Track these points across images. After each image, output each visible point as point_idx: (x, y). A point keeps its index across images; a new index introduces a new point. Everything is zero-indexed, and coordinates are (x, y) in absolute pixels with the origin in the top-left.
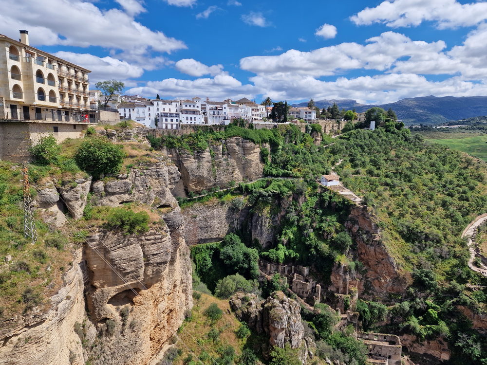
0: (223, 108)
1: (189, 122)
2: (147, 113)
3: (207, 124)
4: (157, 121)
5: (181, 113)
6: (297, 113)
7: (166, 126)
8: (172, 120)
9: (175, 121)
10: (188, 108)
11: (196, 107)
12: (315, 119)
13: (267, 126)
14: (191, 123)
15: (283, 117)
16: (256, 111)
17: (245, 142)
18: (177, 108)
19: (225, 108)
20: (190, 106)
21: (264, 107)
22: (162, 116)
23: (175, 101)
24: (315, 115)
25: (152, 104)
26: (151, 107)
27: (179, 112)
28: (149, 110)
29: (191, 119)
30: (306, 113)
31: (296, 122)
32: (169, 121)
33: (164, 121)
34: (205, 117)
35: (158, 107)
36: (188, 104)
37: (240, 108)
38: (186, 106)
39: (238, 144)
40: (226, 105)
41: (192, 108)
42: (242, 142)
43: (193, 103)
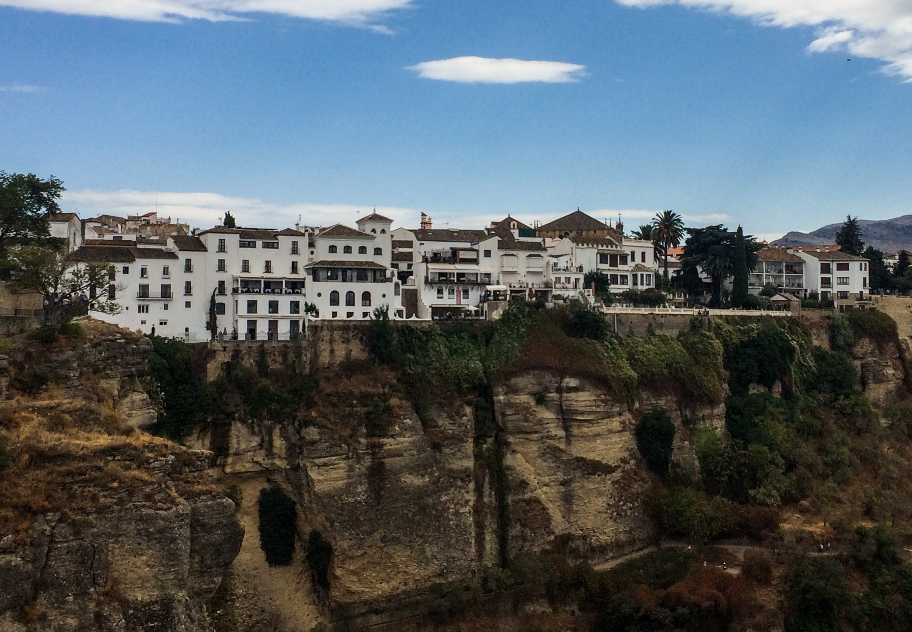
0: (482, 254)
1: (342, 311)
2: (178, 279)
3: (414, 318)
4: (214, 311)
5: (309, 279)
6: (790, 268)
7: (252, 331)
8: (274, 306)
9: (284, 309)
10: (340, 256)
11: (370, 250)
12: (866, 292)
13: (663, 320)
14: (350, 314)
15: (728, 283)
16: (614, 264)
17: (570, 390)
18: (295, 258)
19: (488, 254)
20: (348, 250)
21: (648, 246)
22: (235, 291)
23: (288, 232)
24: (866, 274)
25: (201, 247)
26: (195, 256)
27: (302, 274)
28: (188, 268)
29: (350, 301)
30: (825, 269)
31: (786, 306)
32: (263, 308)
33: (243, 309)
34: (406, 291)
35: (222, 256)
36: (340, 244)
37: (550, 251)
38: (333, 249)
39: (540, 399)
40: (492, 243)
41: (355, 257)
42: (559, 390)
43: (360, 235)
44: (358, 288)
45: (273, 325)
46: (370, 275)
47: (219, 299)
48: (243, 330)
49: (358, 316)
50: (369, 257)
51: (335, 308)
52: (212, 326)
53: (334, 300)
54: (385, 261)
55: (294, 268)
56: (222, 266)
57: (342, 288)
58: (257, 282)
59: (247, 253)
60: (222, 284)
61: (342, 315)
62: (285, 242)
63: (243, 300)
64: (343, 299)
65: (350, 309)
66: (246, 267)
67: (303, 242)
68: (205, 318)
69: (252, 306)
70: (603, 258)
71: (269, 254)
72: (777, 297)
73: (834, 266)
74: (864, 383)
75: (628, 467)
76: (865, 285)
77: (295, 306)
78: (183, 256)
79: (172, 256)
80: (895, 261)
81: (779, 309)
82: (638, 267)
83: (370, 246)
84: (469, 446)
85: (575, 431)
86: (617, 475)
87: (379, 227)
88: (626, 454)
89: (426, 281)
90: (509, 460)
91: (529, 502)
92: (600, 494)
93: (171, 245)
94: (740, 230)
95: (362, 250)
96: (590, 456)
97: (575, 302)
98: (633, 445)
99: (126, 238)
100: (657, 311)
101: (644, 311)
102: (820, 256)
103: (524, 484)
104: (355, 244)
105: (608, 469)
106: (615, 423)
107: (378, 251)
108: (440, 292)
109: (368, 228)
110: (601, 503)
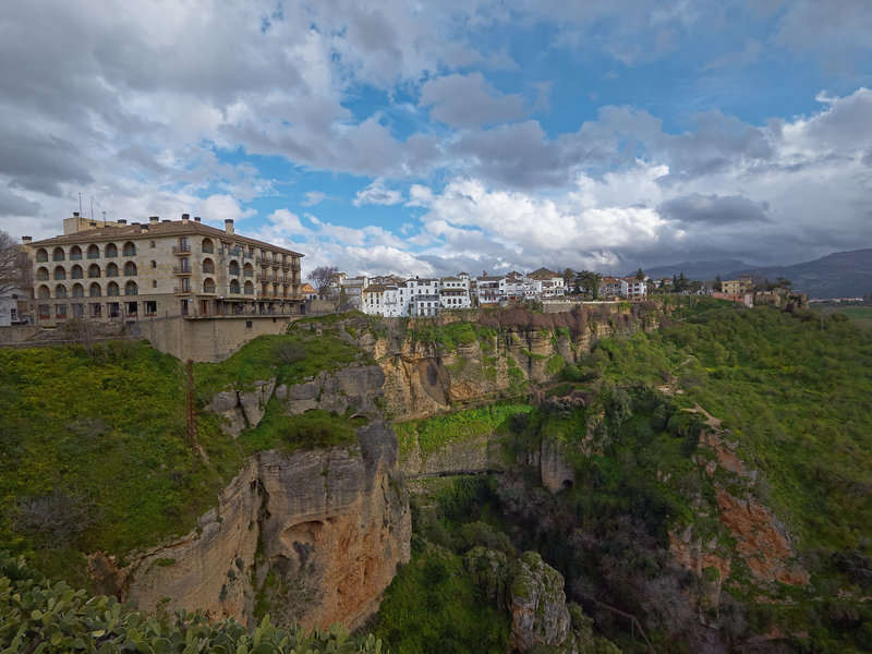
1: (452, 305)
2: (398, 297)
4: (410, 307)
5: (441, 295)
6: (617, 286)
7: (422, 313)
8: (429, 304)
9: (433, 306)
10: (451, 287)
11: (461, 285)
12: (646, 294)
13: (565, 306)
14: (455, 307)
15: (591, 292)
16: (548, 286)
18: (436, 288)
19: (502, 284)
20: (454, 285)
21: (562, 280)
22: (417, 300)
23: (434, 280)
24: (646, 287)
25: (406, 286)
26: (403, 289)
27: (438, 293)
28: (402, 293)
29: (455, 302)
31: (614, 299)
32: (426, 305)
33: (419, 306)
35: (412, 288)
36: (451, 283)
37: (526, 283)
38: (448, 285)
40: (504, 281)
41: (456, 287)
43: (458, 280)
44: (457, 298)
45: (429, 310)
46: (461, 293)
47: (412, 303)
48: (419, 312)
49: (457, 307)
50: (461, 287)
51: (449, 305)
52: (409, 311)
53: (449, 302)
54: (466, 288)
55: (436, 291)
56: (412, 292)
57: (452, 298)
58: (424, 296)
59: (420, 287)
60: (412, 298)
61: (452, 307)
62: (433, 283)
63: (419, 303)
64: (452, 302)
65: (455, 305)
66: (420, 292)
67: (438, 283)
68: (407, 309)
69: (422, 304)
70: (544, 284)
71: (428, 287)
72: (610, 297)
73: (633, 284)
76: (645, 291)
77: (436, 304)
78: (400, 289)
79: (396, 289)
81: (610, 301)
82: (557, 287)
83: (461, 283)
85: (532, 345)
86: (547, 360)
87: (464, 276)
88: (550, 353)
89: (481, 295)
92: (541, 366)
93: (396, 286)
95: (459, 285)
96: (538, 354)
97: (533, 300)
98: (553, 350)
99: (383, 283)
100: (564, 303)
101: (559, 303)
102: (628, 281)
104: (456, 283)
105: (544, 358)
107: (464, 285)
108: (486, 298)
109: (460, 277)
110: (542, 369)
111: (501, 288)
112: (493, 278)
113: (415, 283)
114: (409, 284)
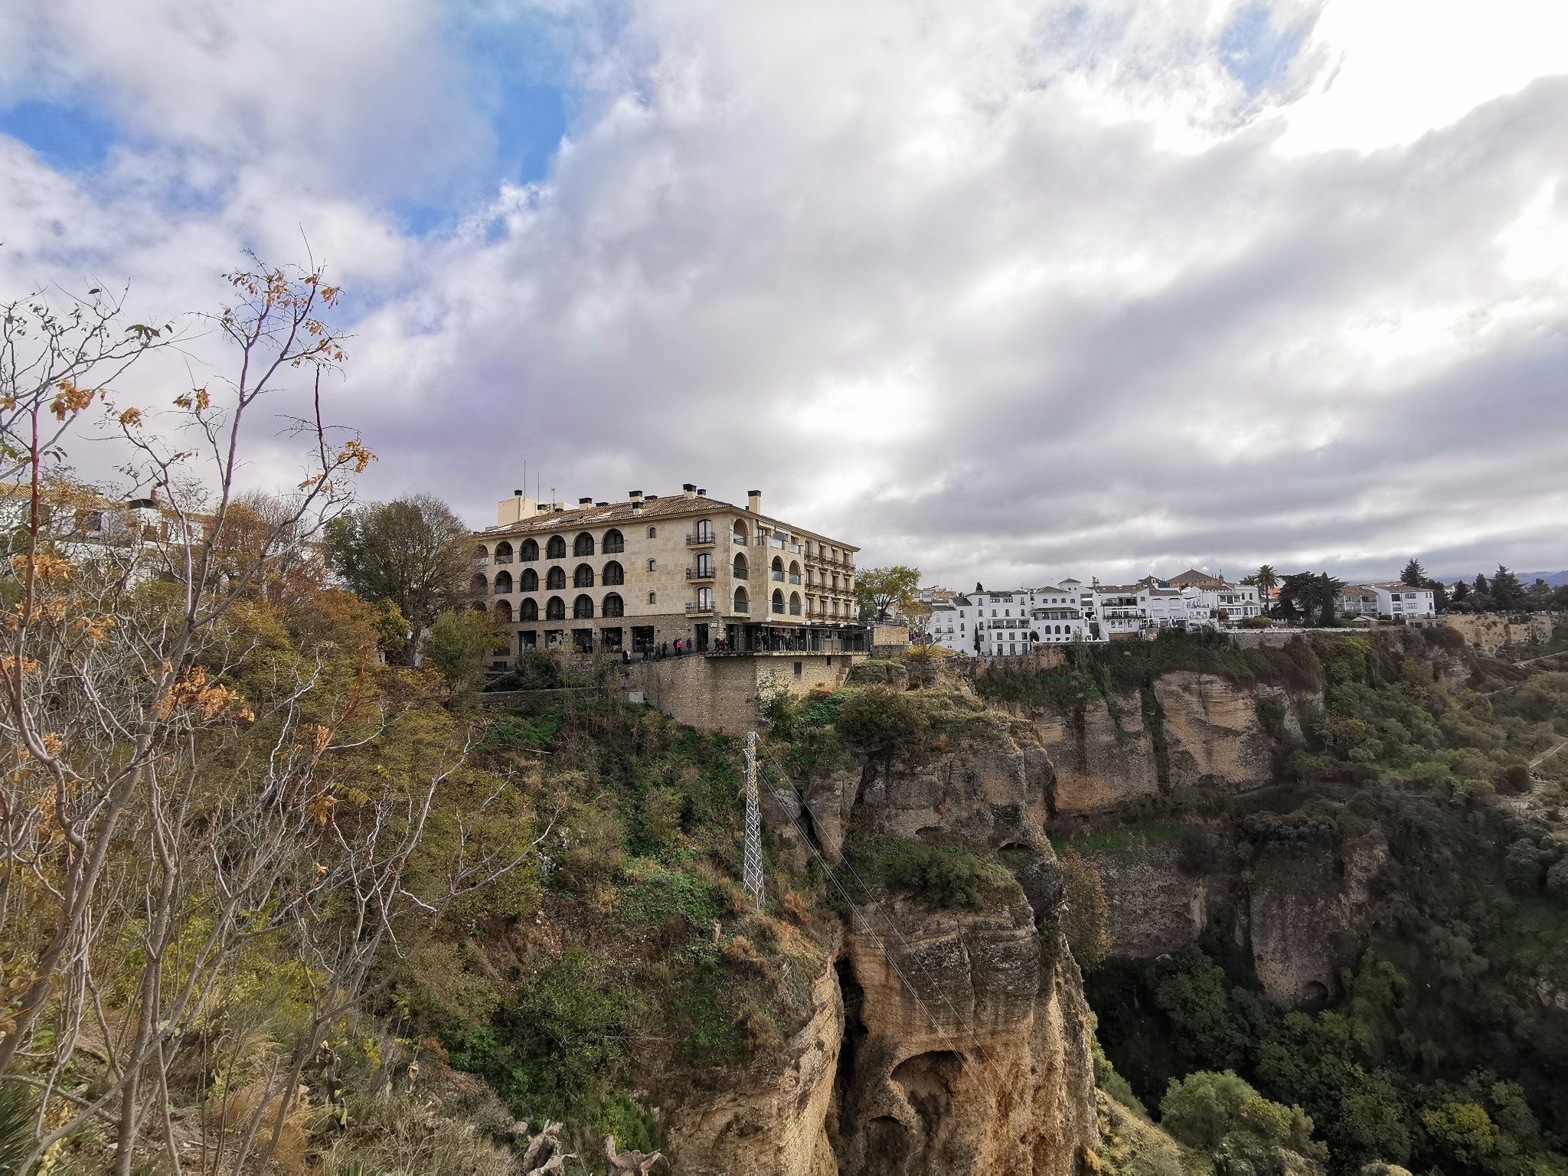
0: (1139, 599)
1: (1053, 637)
2: (957, 622)
3: (1098, 640)
4: (978, 639)
5: (1032, 619)
6: (1365, 599)
7: (1000, 650)
8: (1012, 636)
9: (1018, 636)
10: (1050, 605)
11: (1068, 601)
12: (1433, 612)
13: (1270, 637)
14: (1058, 639)
15: (1318, 611)
16: (1230, 601)
17: (1207, 682)
18: (1023, 607)
19: (1143, 599)
20: (1054, 601)
21: (1254, 590)
22: (989, 627)
23: (1018, 593)
24: (1432, 600)
25: (968, 603)
26: (965, 609)
27: (1027, 616)
28: (962, 616)
29: (1058, 631)
30: (1396, 598)
31: (1366, 624)
32: (1006, 637)
33: (994, 637)
34: (1091, 625)
35: (980, 608)
36: (1050, 597)
37: (1185, 596)
38: (1045, 601)
39: (1186, 689)
40: (1145, 593)
41: (1059, 605)
42: (1199, 683)
43: (1061, 591)
44: (1062, 624)
45: (1012, 647)
46: (1068, 615)
47: (980, 633)
48: (995, 649)
49: (1063, 641)
50: (1068, 604)
51: (1048, 636)
52: (977, 647)
53: (1048, 630)
54: (1077, 606)
55: (1023, 614)
56: (981, 614)
57: (1053, 624)
58: (1002, 621)
59: (995, 606)
60: (981, 623)
61: (1053, 640)
62: (1017, 598)
63: (994, 632)
64: (1053, 630)
65: (1058, 636)
66: (994, 614)
67: (1027, 598)
68: (974, 643)
69: (1000, 636)
70: (1223, 598)
71: (1008, 606)
72: (1358, 619)
73: (1403, 596)
74: (1436, 678)
75: (1251, 732)
76: (1431, 608)
77: (1025, 635)
78: (959, 609)
79: (952, 608)
80: (1453, 590)
81: (1360, 627)
82: (1248, 603)
83: (1068, 599)
84: (1139, 716)
85: (1211, 709)
86: (1244, 737)
87: (1072, 586)
88: (1250, 724)
89: (1104, 618)
90: (1167, 726)
91: (1183, 753)
92: (1233, 750)
93: (951, 603)
94: (1325, 574)
95: (1063, 601)
96: (1224, 725)
97: (1204, 626)
98: (1255, 718)
99: (925, 600)
100: (1266, 631)
101: (1257, 631)
102: (1391, 589)
103: (1178, 742)
104: (1059, 597)
105: (1237, 734)
106: (1240, 704)
107: (1072, 601)
108: (1113, 623)
109: (1065, 587)
110: (1234, 755)
111: (1141, 605)
112: (1126, 589)
113: (986, 598)
114: (974, 600)
